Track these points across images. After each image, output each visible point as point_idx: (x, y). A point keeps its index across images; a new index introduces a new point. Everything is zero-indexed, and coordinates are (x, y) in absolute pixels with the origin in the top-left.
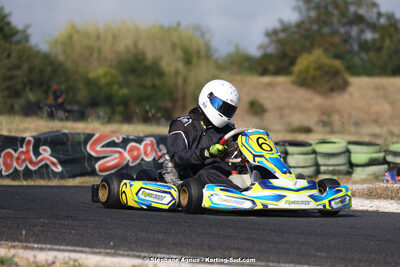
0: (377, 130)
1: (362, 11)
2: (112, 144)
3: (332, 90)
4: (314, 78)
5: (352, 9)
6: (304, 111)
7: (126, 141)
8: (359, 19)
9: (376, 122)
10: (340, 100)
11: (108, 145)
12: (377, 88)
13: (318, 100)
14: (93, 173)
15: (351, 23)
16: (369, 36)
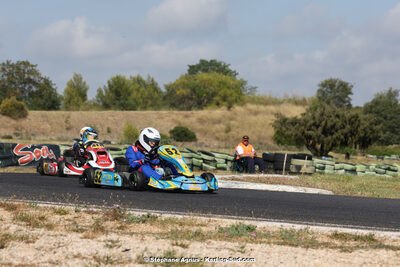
0: (45, 138)
1: (32, 77)
2: (26, 149)
3: (20, 117)
4: (10, 111)
5: (26, 76)
6: (6, 128)
7: (33, 148)
8: (30, 81)
9: (43, 133)
10: (24, 122)
11: (24, 150)
12: (42, 116)
13: (13, 122)
14: (17, 164)
15: (25, 83)
16: (34, 89)
